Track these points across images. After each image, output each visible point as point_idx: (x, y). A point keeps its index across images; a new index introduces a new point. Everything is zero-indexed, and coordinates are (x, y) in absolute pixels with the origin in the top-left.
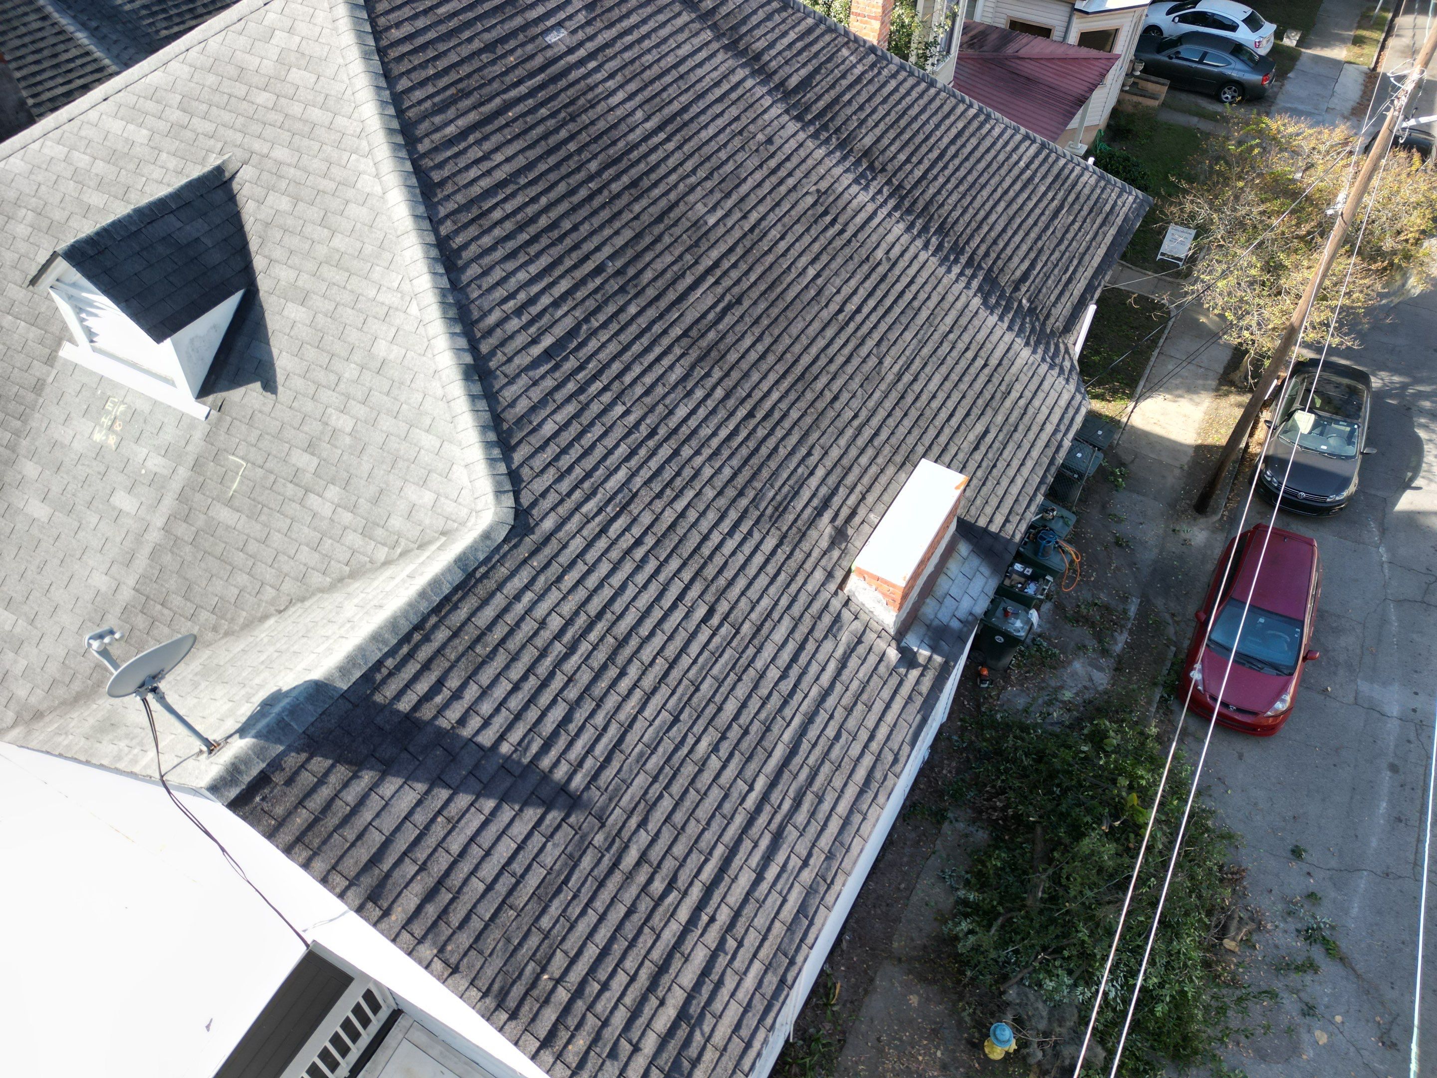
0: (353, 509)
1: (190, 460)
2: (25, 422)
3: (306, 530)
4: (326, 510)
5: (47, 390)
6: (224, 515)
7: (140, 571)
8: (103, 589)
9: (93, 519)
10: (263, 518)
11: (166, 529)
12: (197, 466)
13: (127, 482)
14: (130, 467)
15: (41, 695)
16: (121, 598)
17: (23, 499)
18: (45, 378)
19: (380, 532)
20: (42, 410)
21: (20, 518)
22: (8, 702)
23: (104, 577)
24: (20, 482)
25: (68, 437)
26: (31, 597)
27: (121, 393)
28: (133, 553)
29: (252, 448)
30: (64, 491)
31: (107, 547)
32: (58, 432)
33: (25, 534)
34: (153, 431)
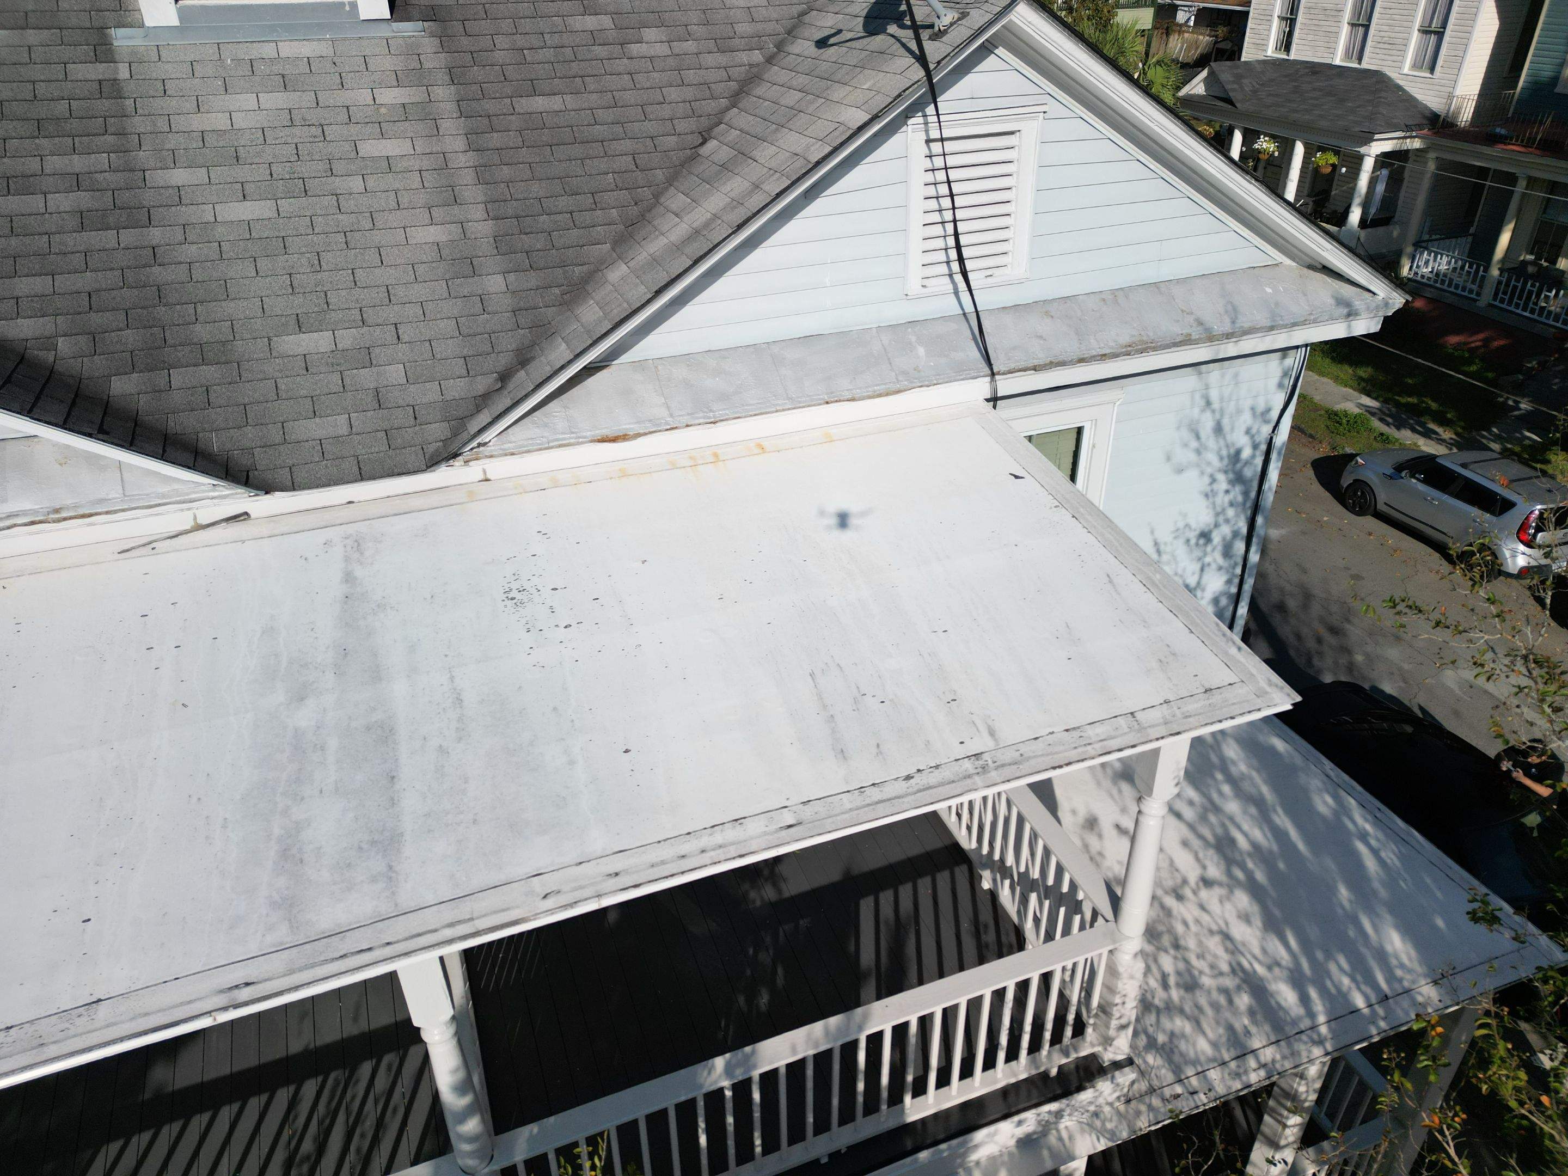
0: (689, 36)
1: (443, 77)
3: (655, 75)
4: (663, 50)
5: (129, 89)
6: (539, 103)
7: (481, 198)
8: (443, 238)
9: (356, 184)
10: (592, 87)
11: (473, 147)
12: (454, 76)
13: (369, 129)
14: (357, 115)
15: (461, 383)
16: (479, 235)
17: (203, 211)
18: (112, 77)
19: (737, 41)
20: (140, 111)
21: (220, 231)
22: (416, 418)
23: (432, 229)
24: (179, 196)
25: (221, 122)
26: (332, 299)
27: (268, 51)
28: (450, 188)
29: (515, 37)
30: (271, 175)
31: (404, 201)
32: (198, 123)
33: (249, 243)
34: (357, 68)
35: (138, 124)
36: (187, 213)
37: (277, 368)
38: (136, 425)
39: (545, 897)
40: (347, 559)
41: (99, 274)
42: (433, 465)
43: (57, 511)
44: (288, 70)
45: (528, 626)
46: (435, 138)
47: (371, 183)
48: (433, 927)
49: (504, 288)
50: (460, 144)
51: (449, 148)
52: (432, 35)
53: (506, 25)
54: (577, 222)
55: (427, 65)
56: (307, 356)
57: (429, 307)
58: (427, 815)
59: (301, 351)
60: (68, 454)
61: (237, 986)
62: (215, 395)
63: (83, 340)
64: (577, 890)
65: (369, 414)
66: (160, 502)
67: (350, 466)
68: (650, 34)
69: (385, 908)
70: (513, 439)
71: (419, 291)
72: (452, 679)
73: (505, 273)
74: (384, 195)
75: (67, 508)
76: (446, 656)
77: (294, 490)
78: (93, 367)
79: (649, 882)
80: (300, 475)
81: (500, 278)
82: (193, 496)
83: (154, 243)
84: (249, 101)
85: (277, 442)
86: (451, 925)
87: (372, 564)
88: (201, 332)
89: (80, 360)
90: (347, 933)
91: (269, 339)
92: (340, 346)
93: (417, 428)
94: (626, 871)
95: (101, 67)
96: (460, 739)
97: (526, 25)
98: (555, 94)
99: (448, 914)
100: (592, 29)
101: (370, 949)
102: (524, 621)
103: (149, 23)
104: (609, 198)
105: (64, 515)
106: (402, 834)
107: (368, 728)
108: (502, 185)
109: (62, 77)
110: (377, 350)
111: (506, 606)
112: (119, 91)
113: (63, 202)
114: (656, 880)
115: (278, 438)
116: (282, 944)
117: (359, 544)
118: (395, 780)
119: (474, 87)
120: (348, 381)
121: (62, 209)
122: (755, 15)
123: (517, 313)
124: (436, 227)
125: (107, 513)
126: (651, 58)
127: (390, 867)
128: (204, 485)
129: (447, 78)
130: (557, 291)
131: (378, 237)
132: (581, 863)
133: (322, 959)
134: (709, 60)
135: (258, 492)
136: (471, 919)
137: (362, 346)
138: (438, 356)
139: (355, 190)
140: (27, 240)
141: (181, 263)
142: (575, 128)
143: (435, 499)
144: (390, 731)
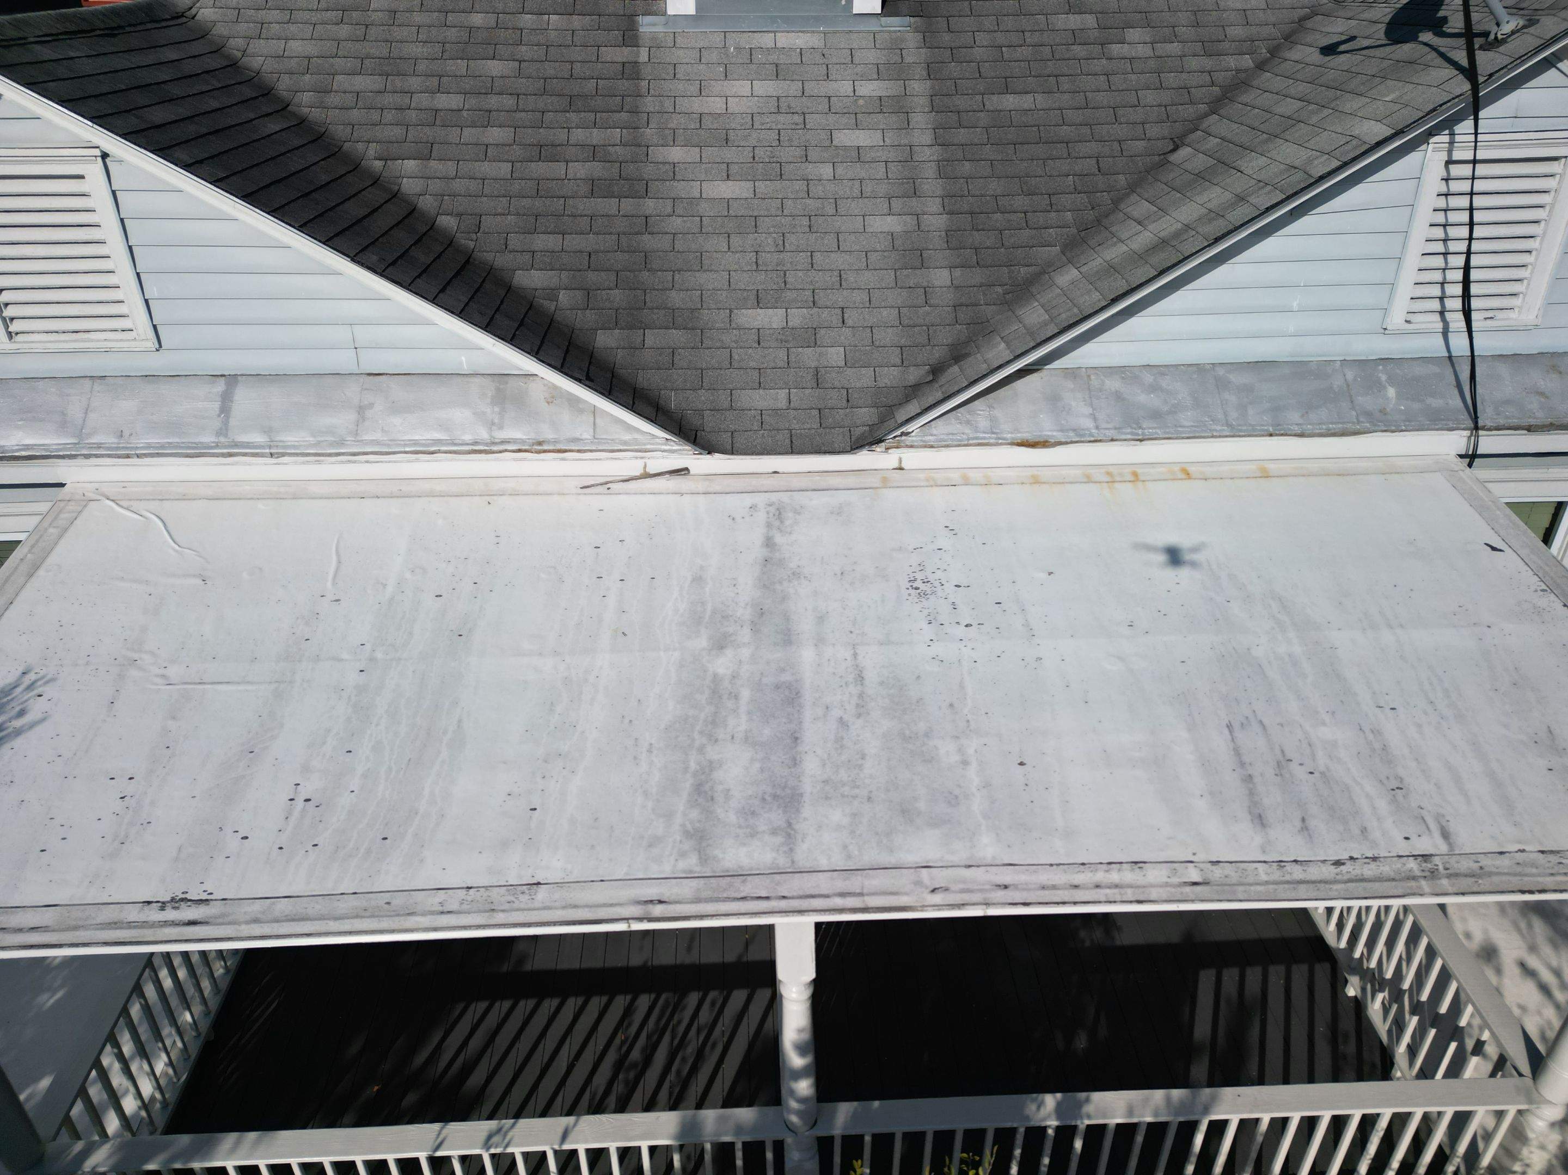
0: (1174, 37)
1: (920, 71)
2: (634, 111)
3: (1133, 77)
4: (1143, 51)
5: (646, 71)
6: (1010, 101)
7: (939, 192)
8: (898, 229)
9: (826, 171)
10: (1065, 87)
11: (939, 142)
12: (931, 71)
13: (844, 120)
14: (837, 104)
15: (895, 371)
16: (932, 228)
17: (692, 187)
18: (634, 60)
19: (1226, 45)
20: (652, 92)
21: (704, 208)
22: (848, 401)
23: (889, 219)
24: (673, 172)
25: (716, 105)
26: (790, 279)
27: (766, 40)
28: (912, 181)
29: (995, 34)
30: (754, 158)
31: (868, 189)
32: (697, 105)
33: (726, 220)
34: (843, 61)
35: (649, 104)
36: (680, 189)
37: (734, 339)
38: (613, 376)
39: (933, 891)
40: (769, 525)
41: (600, 237)
42: (857, 448)
43: (540, 443)
44: (783, 60)
45: (929, 618)
46: (904, 131)
47: (840, 170)
48: (825, 892)
49: (949, 283)
50: (927, 138)
51: (915, 141)
52: (917, 30)
53: (989, 23)
54: (1030, 223)
55: (909, 59)
56: (761, 331)
57: (876, 294)
58: (825, 782)
59: (756, 324)
60: (555, 395)
61: (651, 901)
62: (679, 357)
63: (579, 294)
64: (965, 892)
65: (807, 391)
66: (621, 447)
67: (783, 437)
68: (1133, 34)
69: (783, 862)
70: (935, 432)
71: (868, 278)
72: (855, 655)
73: (951, 267)
74: (850, 183)
75: (548, 442)
76: (851, 632)
77: (732, 454)
78: (584, 319)
79: (1040, 903)
80: (740, 441)
81: (945, 273)
82: (648, 447)
83: (648, 213)
84: (743, 87)
85: (725, 406)
86: (842, 895)
87: (790, 533)
88: (676, 298)
89: (574, 312)
90: (749, 878)
91: (731, 311)
92: (790, 324)
93: (848, 410)
94: (1016, 887)
95: (626, 50)
96: (859, 716)
97: (1009, 23)
98: (1027, 93)
99: (840, 884)
100: (1074, 28)
101: (767, 898)
102: (926, 612)
103: (671, 11)
104: (1066, 200)
105: (545, 447)
106: (801, 795)
107: (777, 687)
108: (962, 180)
109: (594, 59)
110: (823, 332)
111: (909, 595)
112: (638, 73)
113: (580, 170)
114: (1047, 903)
115: (726, 404)
116: (691, 872)
117: (779, 513)
118: (799, 741)
119: (949, 83)
120: (792, 358)
121: (578, 176)
122: (1250, 19)
123: (957, 308)
124: (892, 217)
125: (579, 451)
126: (1131, 59)
127: (790, 824)
128: (657, 437)
129: (925, 73)
130: (999, 290)
131: (838, 223)
132: (970, 866)
133: (725, 895)
134: (1193, 63)
135: (702, 451)
136: (861, 894)
137: (810, 326)
138: (877, 343)
139: (825, 177)
140: (548, 201)
141: (667, 233)
142: (1042, 128)
143: (851, 481)
144: (797, 694)
